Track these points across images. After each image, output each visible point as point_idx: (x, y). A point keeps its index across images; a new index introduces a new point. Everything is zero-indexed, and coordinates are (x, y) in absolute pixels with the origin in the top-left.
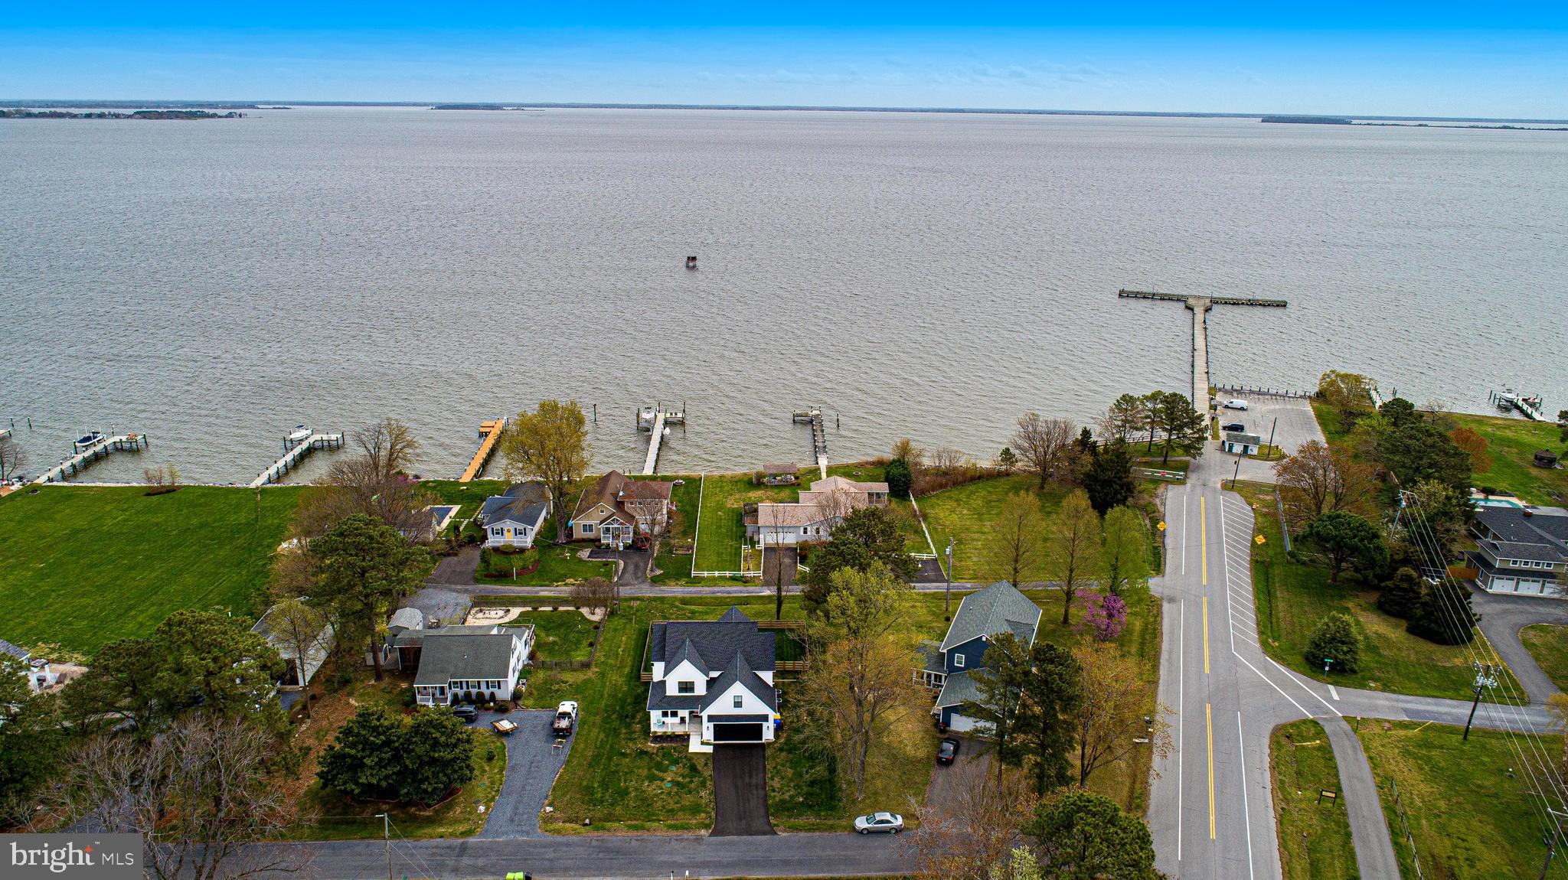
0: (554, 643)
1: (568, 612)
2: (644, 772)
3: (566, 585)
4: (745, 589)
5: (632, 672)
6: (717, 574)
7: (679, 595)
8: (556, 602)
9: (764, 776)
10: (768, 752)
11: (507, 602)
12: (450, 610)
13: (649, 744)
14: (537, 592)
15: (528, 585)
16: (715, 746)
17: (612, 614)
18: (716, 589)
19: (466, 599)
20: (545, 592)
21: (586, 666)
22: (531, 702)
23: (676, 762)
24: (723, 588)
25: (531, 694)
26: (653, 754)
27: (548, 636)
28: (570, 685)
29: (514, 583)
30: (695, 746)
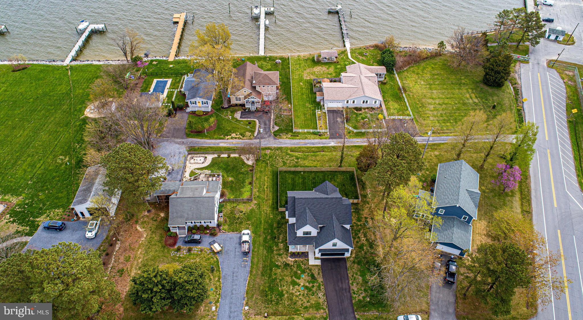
0: (232, 181)
1: (235, 158)
2: (289, 279)
3: (232, 138)
4: (321, 141)
5: (273, 204)
6: (306, 131)
7: (289, 146)
8: (229, 150)
9: (348, 282)
10: (348, 264)
11: (204, 151)
12: (177, 158)
13: (289, 258)
14: (218, 144)
15: (213, 139)
16: (321, 259)
17: (257, 160)
18: (306, 141)
19: (183, 149)
20: (223, 144)
21: (249, 200)
22: (226, 227)
23: (303, 272)
24: (310, 141)
25: (226, 221)
26: (292, 266)
27: (228, 176)
28: (244, 214)
29: (206, 137)
30: (312, 262)
